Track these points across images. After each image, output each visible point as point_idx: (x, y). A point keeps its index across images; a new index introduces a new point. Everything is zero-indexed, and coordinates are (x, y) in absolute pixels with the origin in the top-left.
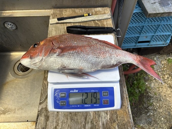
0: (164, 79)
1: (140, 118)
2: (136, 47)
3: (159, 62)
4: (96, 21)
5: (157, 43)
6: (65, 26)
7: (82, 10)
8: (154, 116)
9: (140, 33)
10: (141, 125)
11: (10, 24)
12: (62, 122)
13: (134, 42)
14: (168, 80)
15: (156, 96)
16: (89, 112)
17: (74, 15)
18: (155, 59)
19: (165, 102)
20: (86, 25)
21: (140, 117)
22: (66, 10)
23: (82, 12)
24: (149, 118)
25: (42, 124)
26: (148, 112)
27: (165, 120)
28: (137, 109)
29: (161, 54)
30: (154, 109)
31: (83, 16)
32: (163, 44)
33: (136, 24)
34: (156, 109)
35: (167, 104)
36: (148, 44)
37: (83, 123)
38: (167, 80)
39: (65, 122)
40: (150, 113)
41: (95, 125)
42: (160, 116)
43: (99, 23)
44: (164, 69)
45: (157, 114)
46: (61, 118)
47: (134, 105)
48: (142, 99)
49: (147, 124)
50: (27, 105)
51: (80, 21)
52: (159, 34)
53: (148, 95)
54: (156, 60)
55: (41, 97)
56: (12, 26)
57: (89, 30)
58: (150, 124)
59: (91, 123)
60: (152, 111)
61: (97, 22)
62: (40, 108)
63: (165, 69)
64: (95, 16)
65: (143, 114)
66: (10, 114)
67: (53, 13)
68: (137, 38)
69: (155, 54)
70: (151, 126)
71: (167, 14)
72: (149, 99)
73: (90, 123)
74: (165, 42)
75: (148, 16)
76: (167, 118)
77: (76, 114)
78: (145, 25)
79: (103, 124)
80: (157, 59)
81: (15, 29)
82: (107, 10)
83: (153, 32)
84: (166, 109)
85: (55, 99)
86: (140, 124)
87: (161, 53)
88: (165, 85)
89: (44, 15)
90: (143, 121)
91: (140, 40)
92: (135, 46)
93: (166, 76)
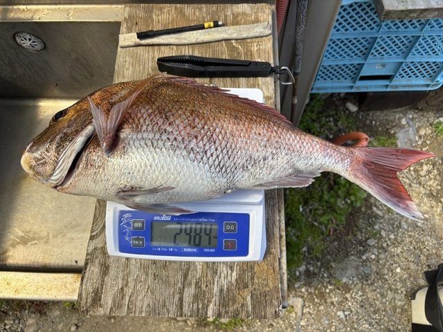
0: (418, 175)
1: (344, 264)
2: (354, 90)
3: (413, 130)
4: (233, 41)
5: (409, 83)
6: (155, 53)
7: (200, 9)
8: (378, 262)
9: (366, 56)
10: (344, 280)
11: (28, 37)
12: (135, 280)
13: (350, 76)
14: (427, 177)
15: (390, 214)
16: (194, 262)
17: (181, 25)
18: (404, 122)
19: (411, 231)
20: (207, 54)
21: (345, 262)
22: (161, 9)
23: (201, 16)
24: (366, 265)
25: (95, 281)
26: (365, 251)
27: (404, 274)
28: (338, 244)
29: (422, 110)
30: (382, 245)
31: (202, 27)
32: (428, 86)
33: (356, 31)
34: (385, 245)
35: (417, 236)
36: (385, 82)
37: (180, 284)
38: (425, 176)
39: (142, 279)
40: (370, 254)
41: (204, 291)
42: (392, 262)
43: (240, 47)
44: (424, 149)
45: (386, 258)
46: (135, 271)
47: (334, 234)
48: (355, 221)
49: (358, 278)
50: (74, 227)
51: (194, 41)
52: (417, 59)
53: (372, 213)
54: (404, 126)
55: (93, 224)
56: (34, 42)
57: (212, 68)
58: (367, 280)
59: (196, 285)
60: (375, 251)
61: (234, 44)
62: (91, 248)
63: (426, 149)
64: (232, 27)
65: (352, 255)
66: (36, 244)
67: (129, 16)
68: (357, 67)
69: (404, 108)
70: (368, 284)
71: (436, 13)
72: (373, 221)
73: (193, 286)
74: (432, 81)
75: (383, 17)
76: (409, 269)
77: (165, 265)
78: (379, 36)
79: (221, 291)
80: (408, 123)
81: (41, 50)
82: (264, 12)
83: (402, 53)
84: (412, 248)
85: (121, 233)
86: (343, 276)
87: (420, 108)
88: (417, 190)
89: (108, 21)
90: (349, 272)
91: (364, 73)
92: (352, 87)
93: (425, 168)
